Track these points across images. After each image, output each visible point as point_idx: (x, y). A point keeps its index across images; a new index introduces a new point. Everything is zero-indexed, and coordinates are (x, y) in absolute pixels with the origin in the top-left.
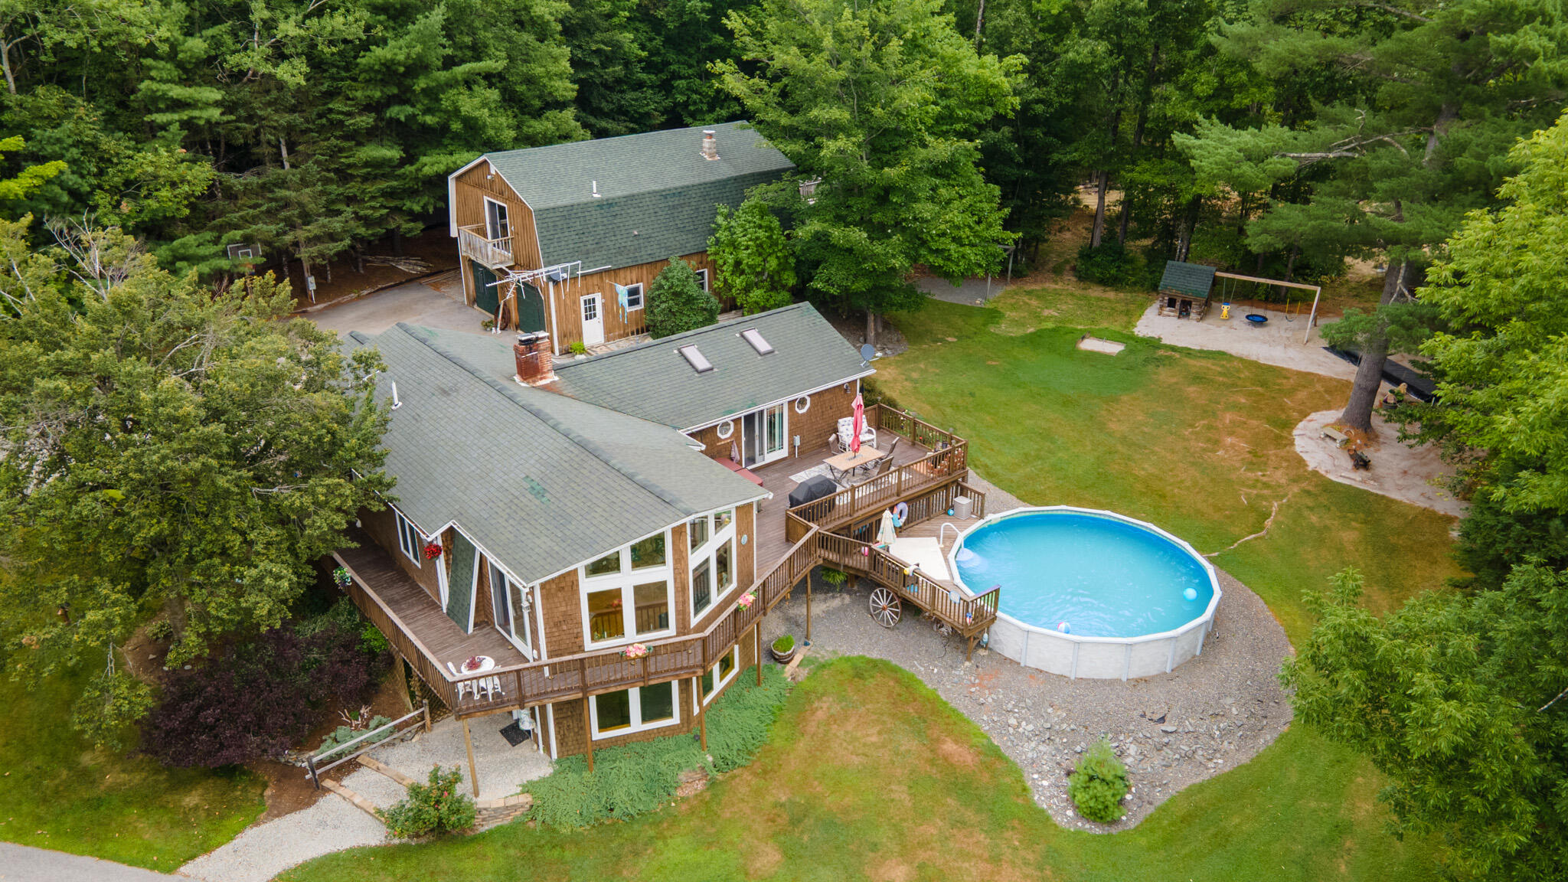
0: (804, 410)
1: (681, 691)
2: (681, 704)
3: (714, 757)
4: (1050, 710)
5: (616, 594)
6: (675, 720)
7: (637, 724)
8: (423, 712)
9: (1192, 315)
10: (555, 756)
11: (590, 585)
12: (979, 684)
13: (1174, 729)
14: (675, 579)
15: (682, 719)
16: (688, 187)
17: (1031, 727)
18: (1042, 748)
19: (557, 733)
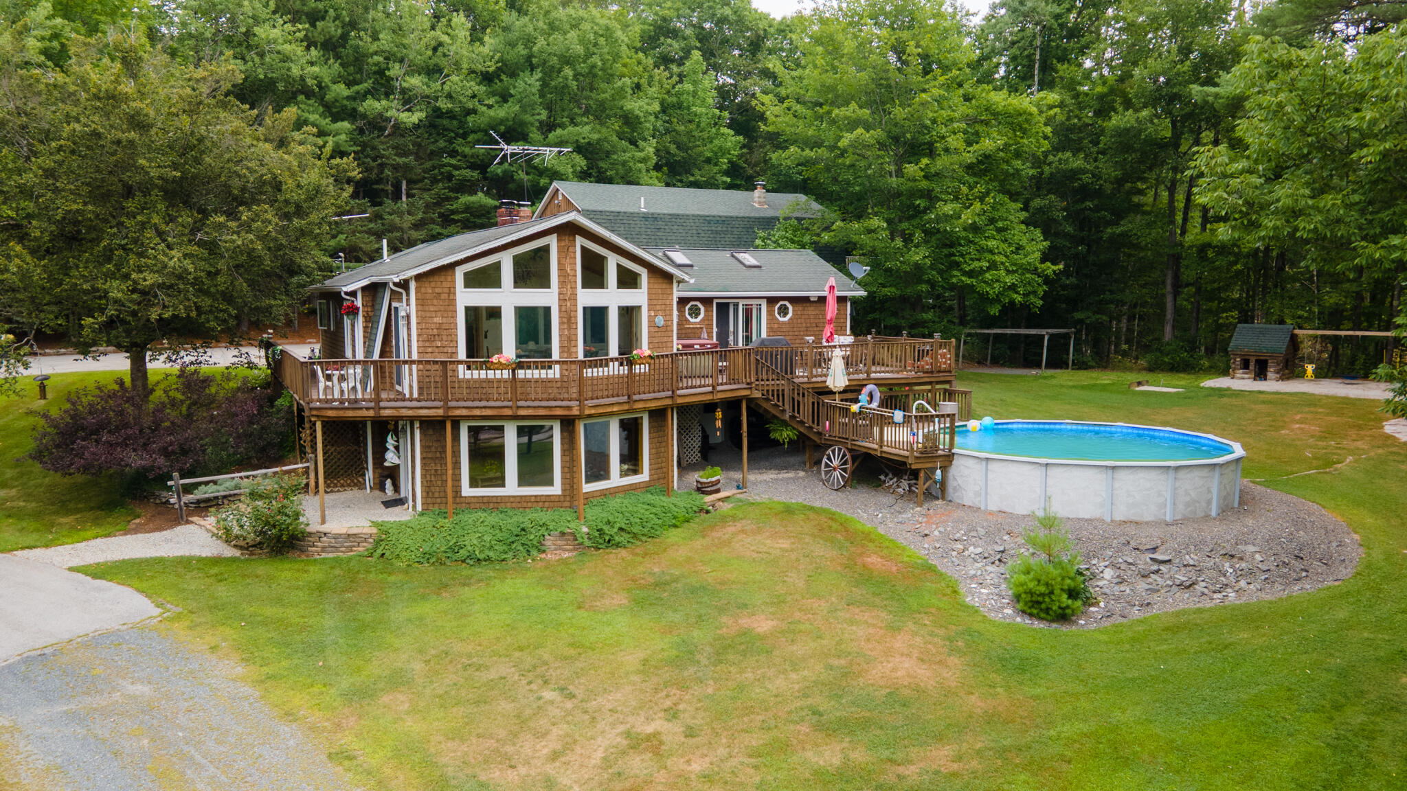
0: (786, 319)
1: (564, 452)
2: (563, 467)
3: (589, 527)
4: (1006, 537)
5: (495, 313)
6: (556, 489)
7: (512, 487)
8: (308, 467)
9: (1270, 375)
10: (419, 508)
11: (467, 297)
12: (926, 522)
13: (1166, 558)
14: (560, 306)
15: (563, 490)
16: (731, 217)
17: (979, 550)
18: (990, 568)
19: (423, 476)
